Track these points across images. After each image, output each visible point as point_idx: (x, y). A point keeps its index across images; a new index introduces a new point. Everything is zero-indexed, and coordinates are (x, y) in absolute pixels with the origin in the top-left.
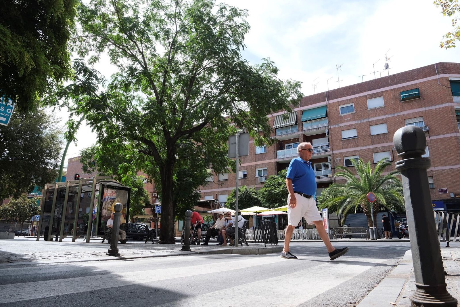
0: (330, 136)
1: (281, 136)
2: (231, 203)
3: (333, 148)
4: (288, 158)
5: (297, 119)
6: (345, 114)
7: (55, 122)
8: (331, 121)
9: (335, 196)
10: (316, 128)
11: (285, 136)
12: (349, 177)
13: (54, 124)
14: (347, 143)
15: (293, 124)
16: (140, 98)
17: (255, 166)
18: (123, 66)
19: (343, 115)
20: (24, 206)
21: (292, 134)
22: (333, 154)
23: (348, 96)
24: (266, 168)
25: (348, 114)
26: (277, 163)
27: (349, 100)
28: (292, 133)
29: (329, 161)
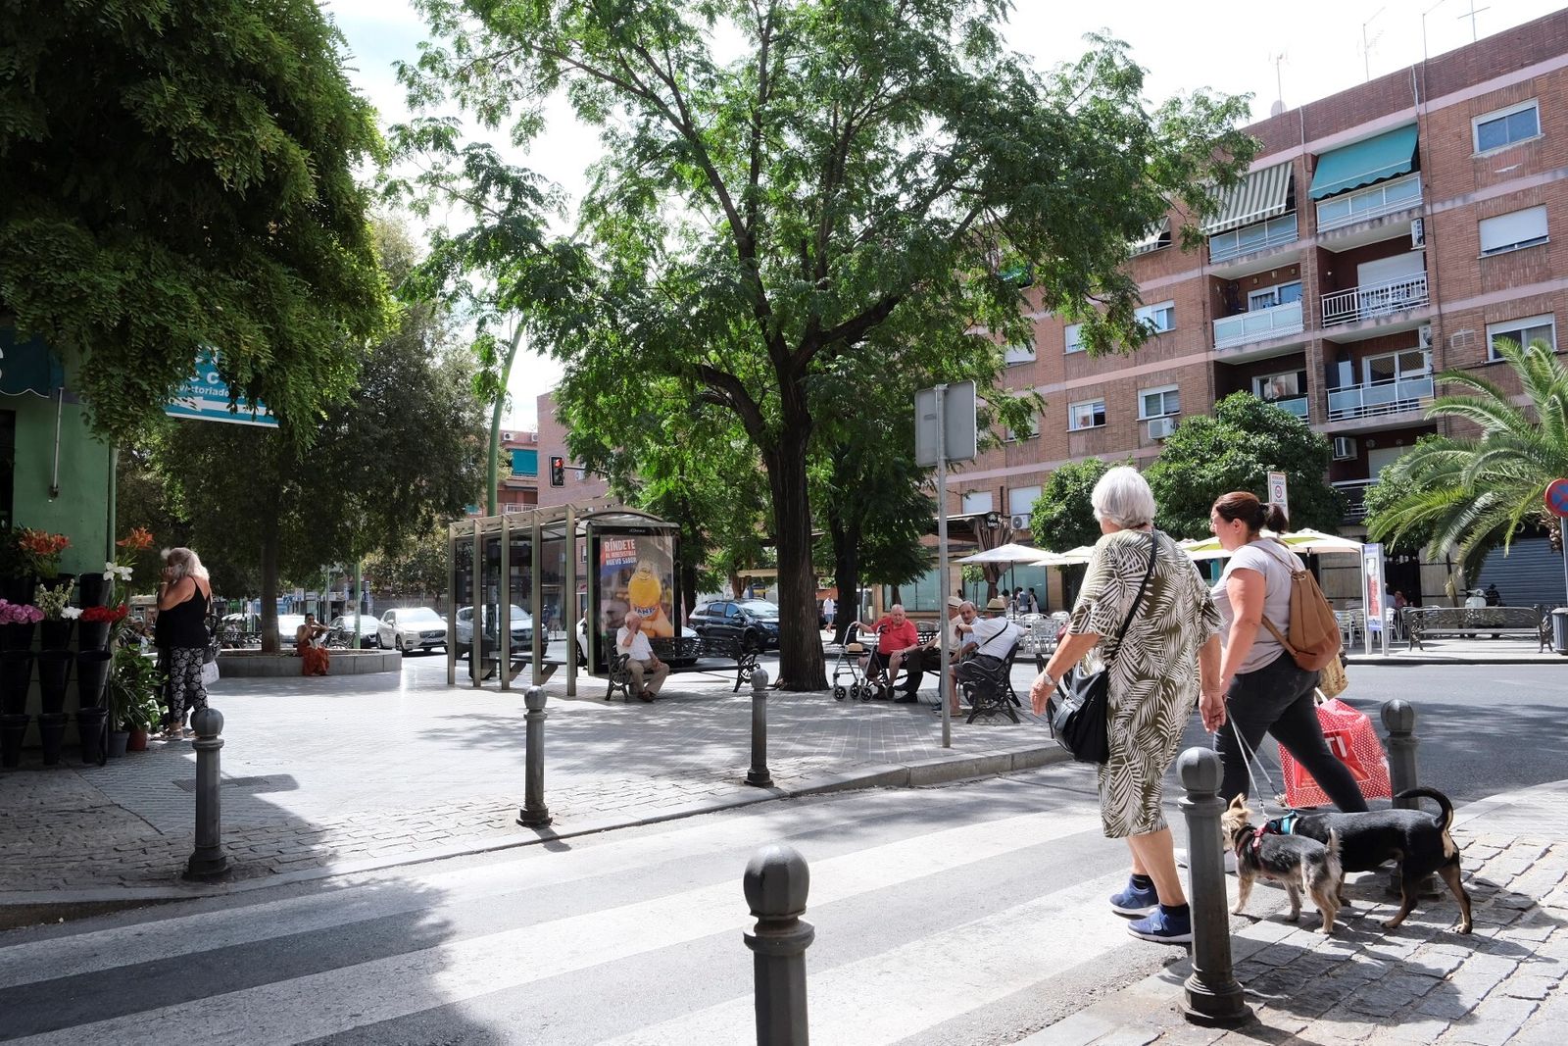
0: (1429, 247)
1: (1230, 261)
2: (1046, 522)
3: (1444, 293)
4: (1258, 343)
5: (1291, 189)
6: (1496, 151)
7: (458, 324)
8: (1437, 185)
9: (1433, 485)
10: (1372, 221)
11: (1245, 261)
12: (1488, 415)
13: (456, 330)
14: (1501, 268)
15: (1276, 213)
16: (688, 227)
17: (1135, 383)
18: (619, 133)
19: (1487, 154)
20: (435, 551)
21: (1273, 252)
22: (1441, 316)
23: (1512, 71)
24: (1174, 388)
25: (1508, 147)
26: (1217, 363)
27: (1519, 86)
28: (1274, 248)
29: (1423, 344)
